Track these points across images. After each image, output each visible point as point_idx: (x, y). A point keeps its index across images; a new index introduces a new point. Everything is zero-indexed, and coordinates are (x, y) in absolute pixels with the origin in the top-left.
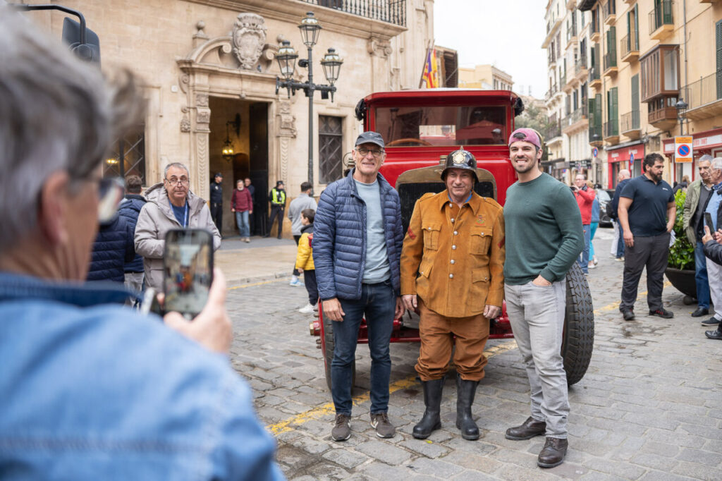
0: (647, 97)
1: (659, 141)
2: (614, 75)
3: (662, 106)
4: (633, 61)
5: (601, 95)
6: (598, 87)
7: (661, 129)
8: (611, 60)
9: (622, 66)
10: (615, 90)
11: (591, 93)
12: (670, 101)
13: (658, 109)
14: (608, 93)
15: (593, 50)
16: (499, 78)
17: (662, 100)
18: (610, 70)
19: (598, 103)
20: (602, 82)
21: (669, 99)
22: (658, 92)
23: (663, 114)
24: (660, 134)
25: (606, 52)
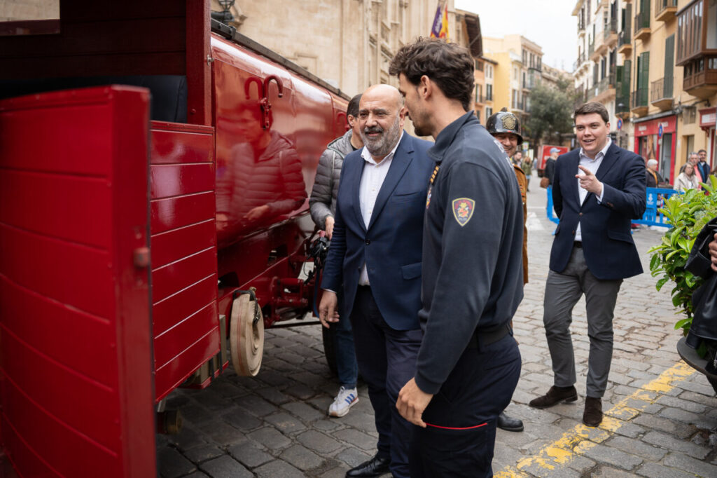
0: (684, 59)
1: (695, 111)
2: (646, 38)
3: (701, 69)
4: (669, 19)
5: (630, 62)
6: (627, 52)
7: (698, 97)
8: (644, 21)
9: (656, 25)
10: (646, 55)
11: (620, 60)
12: (713, 62)
13: (695, 72)
14: (639, 58)
15: (624, 11)
16: (528, 48)
17: (702, 62)
18: (642, 32)
19: (627, 70)
20: (633, 47)
21: (710, 61)
22: (696, 52)
23: (702, 78)
24: (696, 103)
25: (638, 12)
